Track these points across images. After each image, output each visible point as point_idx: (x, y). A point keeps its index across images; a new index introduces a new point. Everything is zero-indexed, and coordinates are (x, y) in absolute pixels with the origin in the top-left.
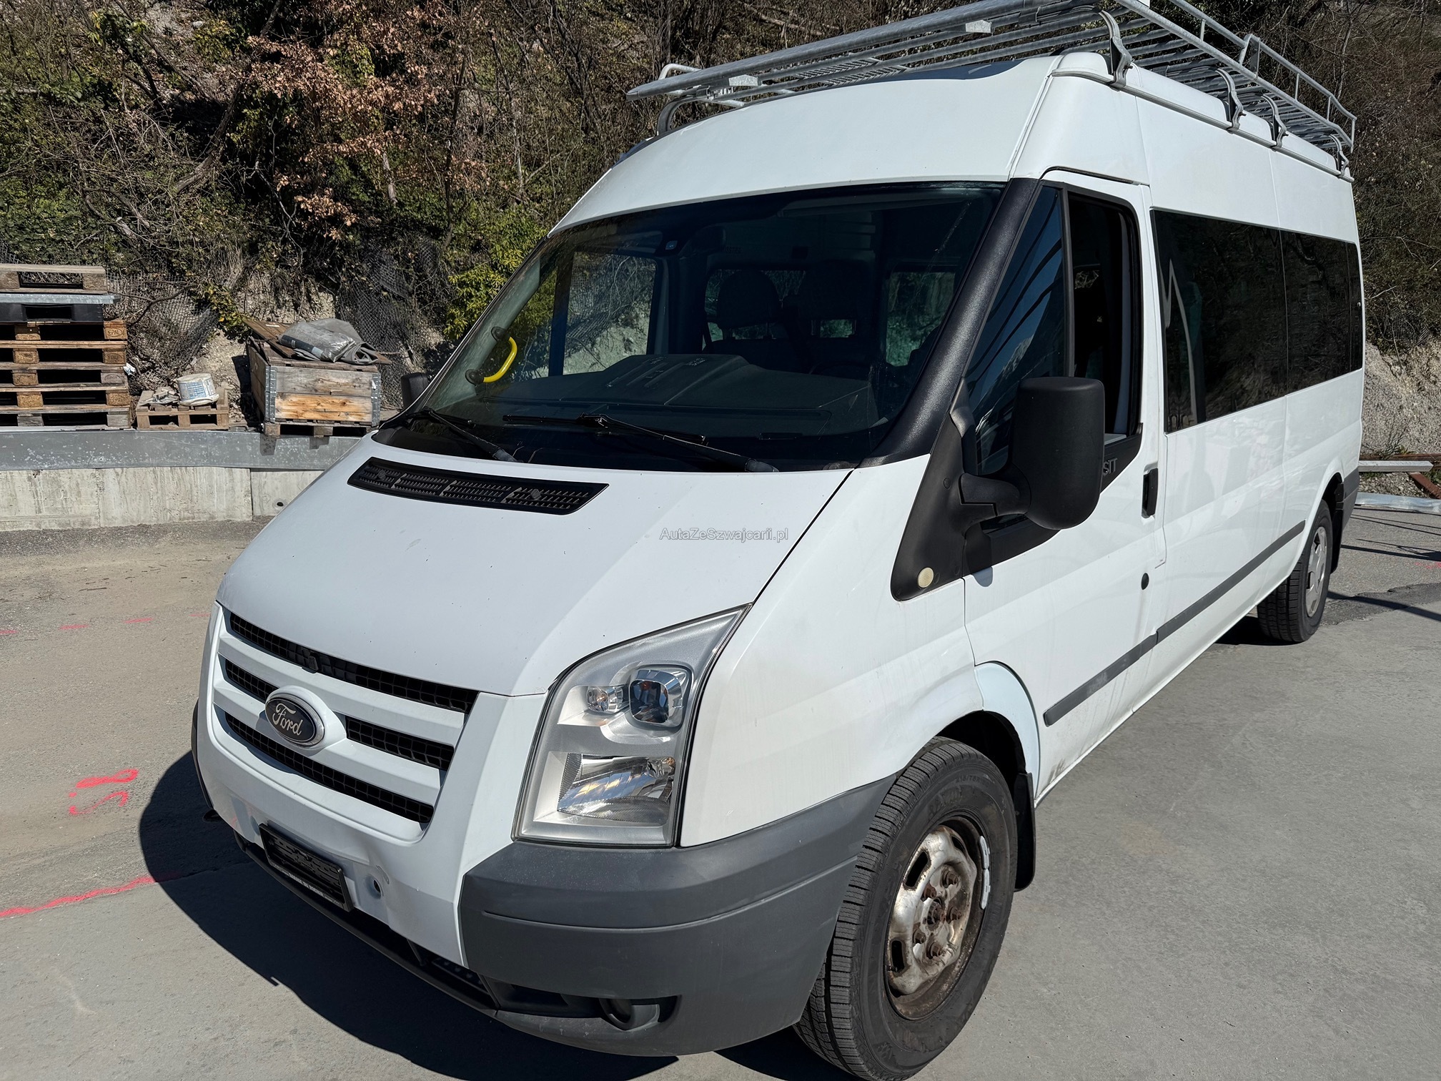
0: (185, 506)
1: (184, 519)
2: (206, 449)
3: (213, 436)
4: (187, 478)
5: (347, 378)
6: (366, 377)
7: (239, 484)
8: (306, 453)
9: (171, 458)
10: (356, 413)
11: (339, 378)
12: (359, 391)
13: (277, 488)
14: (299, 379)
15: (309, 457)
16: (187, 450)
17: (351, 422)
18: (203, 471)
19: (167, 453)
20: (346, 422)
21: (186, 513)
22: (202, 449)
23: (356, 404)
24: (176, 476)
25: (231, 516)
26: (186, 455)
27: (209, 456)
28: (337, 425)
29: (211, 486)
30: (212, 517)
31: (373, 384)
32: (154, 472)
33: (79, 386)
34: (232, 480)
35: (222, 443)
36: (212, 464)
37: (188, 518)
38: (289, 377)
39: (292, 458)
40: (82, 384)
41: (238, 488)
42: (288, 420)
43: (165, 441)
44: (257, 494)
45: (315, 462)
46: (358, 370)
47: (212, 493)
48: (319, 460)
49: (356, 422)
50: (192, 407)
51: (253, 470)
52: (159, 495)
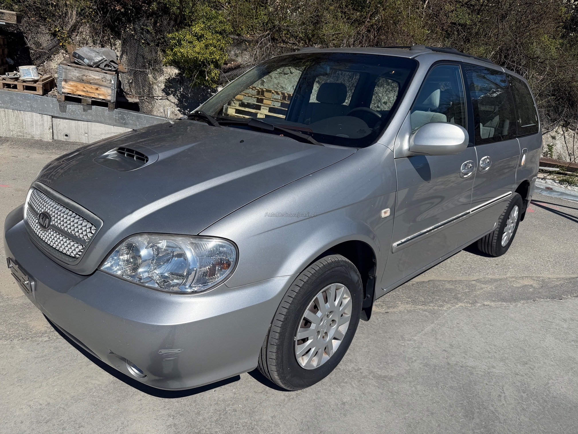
0: (19, 130)
1: (19, 136)
2: (30, 103)
3: (33, 97)
4: (21, 116)
5: (99, 76)
6: (108, 77)
7: (46, 123)
8: (79, 112)
9: (13, 105)
10: (103, 95)
11: (95, 75)
12: (105, 84)
13: (65, 127)
14: (74, 73)
15: (81, 114)
16: (21, 102)
17: (100, 99)
18: (29, 114)
19: (11, 102)
20: (98, 99)
21: (20, 133)
22: (28, 103)
23: (103, 90)
24: (15, 114)
25: (42, 138)
26: (20, 105)
27: (31, 107)
28: (93, 99)
29: (32, 122)
30: (33, 137)
31: (112, 81)
32: (4, 111)
34: (43, 120)
35: (38, 101)
36: (32, 111)
37: (21, 136)
38: (69, 72)
39: (72, 113)
41: (45, 125)
42: (68, 94)
43: (10, 97)
44: (55, 129)
45: (84, 117)
46: (105, 73)
47: (33, 125)
48: (85, 116)
49: (103, 99)
50: (24, 81)
51: (53, 117)
52: (7, 123)
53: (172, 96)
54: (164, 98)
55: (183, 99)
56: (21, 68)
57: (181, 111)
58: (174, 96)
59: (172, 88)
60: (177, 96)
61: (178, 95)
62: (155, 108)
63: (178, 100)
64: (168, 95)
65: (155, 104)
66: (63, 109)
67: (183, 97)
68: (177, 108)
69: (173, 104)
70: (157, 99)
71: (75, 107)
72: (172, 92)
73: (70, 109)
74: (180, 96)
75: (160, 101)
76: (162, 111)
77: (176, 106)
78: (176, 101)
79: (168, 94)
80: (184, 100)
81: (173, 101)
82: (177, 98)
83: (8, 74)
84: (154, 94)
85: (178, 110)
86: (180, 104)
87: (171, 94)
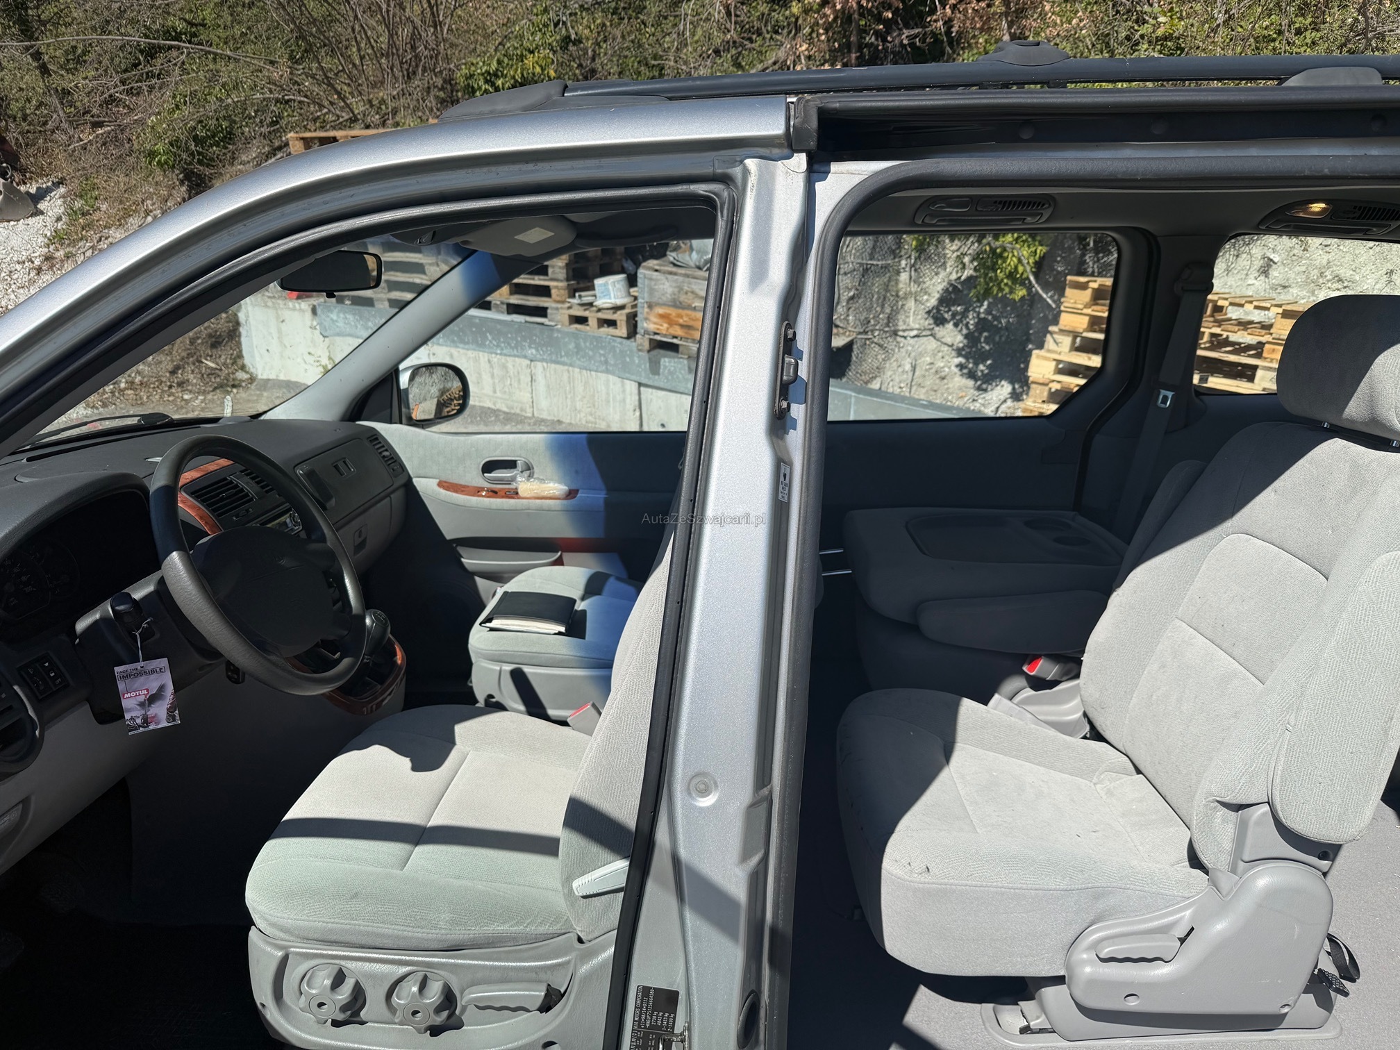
2: (604, 355)
4: (591, 382)
7: (629, 397)
9: (579, 360)
13: (660, 408)
14: (665, 287)
16: (591, 353)
18: (603, 376)
19: (577, 353)
22: (601, 355)
24: (583, 378)
26: (590, 359)
29: (608, 394)
32: (569, 372)
33: (533, 279)
34: (624, 391)
36: (607, 371)
37: (592, 423)
38: (655, 285)
39: (670, 376)
40: (536, 277)
41: (628, 401)
42: (655, 334)
43: (576, 341)
44: (645, 410)
47: (609, 402)
50: (599, 310)
51: (640, 385)
52: (572, 394)
53: (950, 326)
54: (924, 333)
55: (981, 334)
56: (598, 282)
57: (966, 367)
58: (956, 325)
59: (959, 305)
60: (967, 325)
61: (968, 323)
62: (892, 360)
63: (966, 337)
64: (938, 325)
65: (897, 350)
66: (655, 368)
67: (982, 328)
68: (958, 357)
69: (946, 348)
70: (905, 337)
71: (675, 362)
72: (954, 316)
73: (665, 367)
74: (976, 325)
75: (912, 341)
76: (908, 367)
77: (954, 354)
78: (960, 338)
79: (940, 321)
80: (986, 337)
81: (949, 340)
82: (965, 331)
83: (580, 296)
84: (901, 323)
85: (957, 366)
86: (971, 347)
87: (949, 322)
